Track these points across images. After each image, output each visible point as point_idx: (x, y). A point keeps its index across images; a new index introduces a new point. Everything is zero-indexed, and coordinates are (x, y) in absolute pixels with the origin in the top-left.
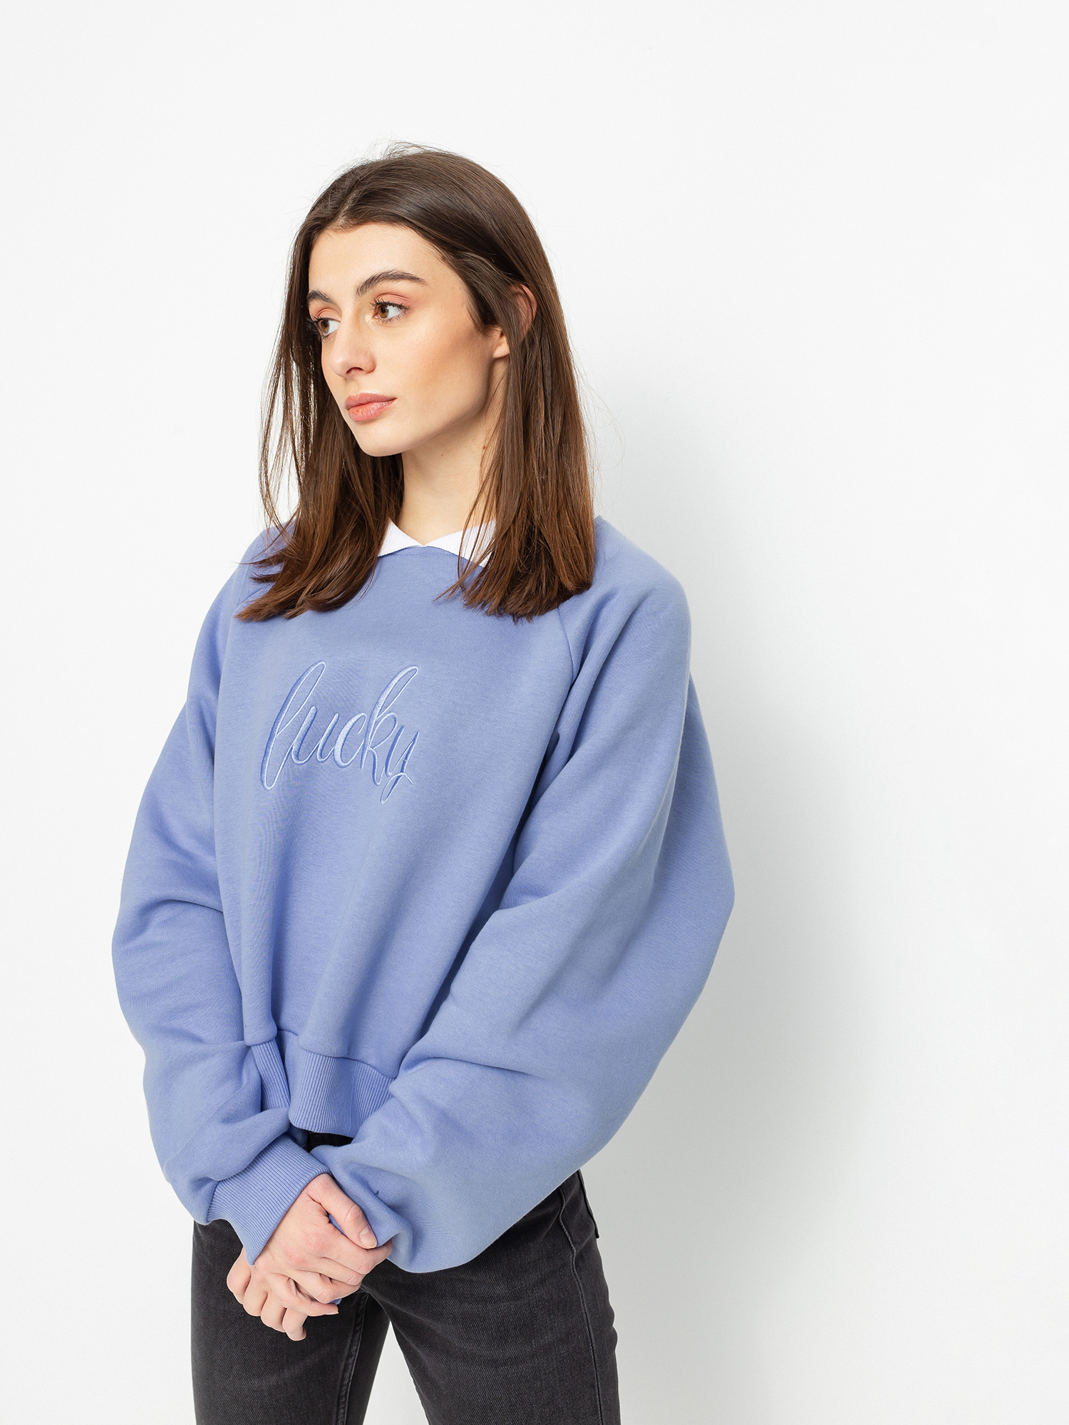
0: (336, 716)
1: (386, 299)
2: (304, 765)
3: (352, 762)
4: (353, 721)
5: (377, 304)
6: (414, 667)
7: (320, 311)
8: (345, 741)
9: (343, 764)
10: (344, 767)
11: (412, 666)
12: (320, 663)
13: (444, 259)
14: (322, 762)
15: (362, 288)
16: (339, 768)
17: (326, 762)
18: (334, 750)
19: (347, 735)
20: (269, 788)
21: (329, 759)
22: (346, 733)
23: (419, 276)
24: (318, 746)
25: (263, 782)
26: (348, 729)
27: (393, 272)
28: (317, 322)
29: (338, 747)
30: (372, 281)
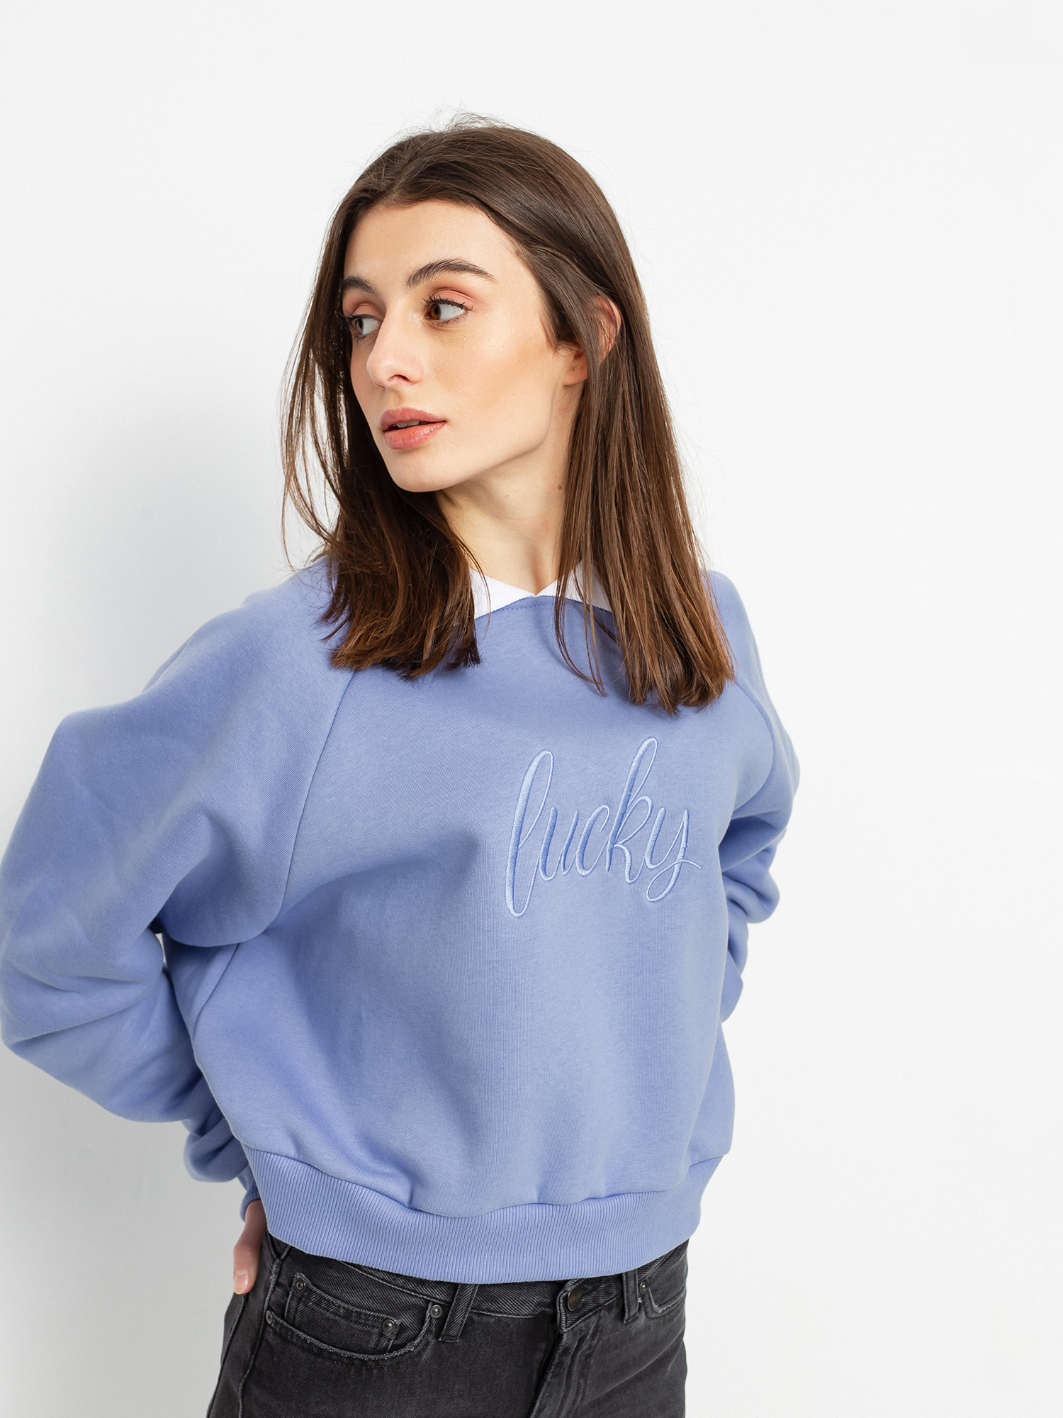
0: (576, 814)
1: (444, 295)
2: (553, 881)
3: (594, 867)
4: (593, 817)
5: (432, 301)
6: (651, 740)
7: (357, 305)
8: (586, 842)
9: (586, 873)
10: (587, 876)
11: (648, 739)
12: (543, 753)
13: (518, 253)
14: (566, 875)
15: (416, 276)
16: (582, 878)
17: (570, 873)
18: (575, 857)
19: (589, 836)
20: (519, 914)
21: (572, 870)
22: (586, 833)
23: (486, 270)
24: (561, 857)
26: (589, 828)
27: (456, 261)
28: (351, 320)
30: (428, 270)
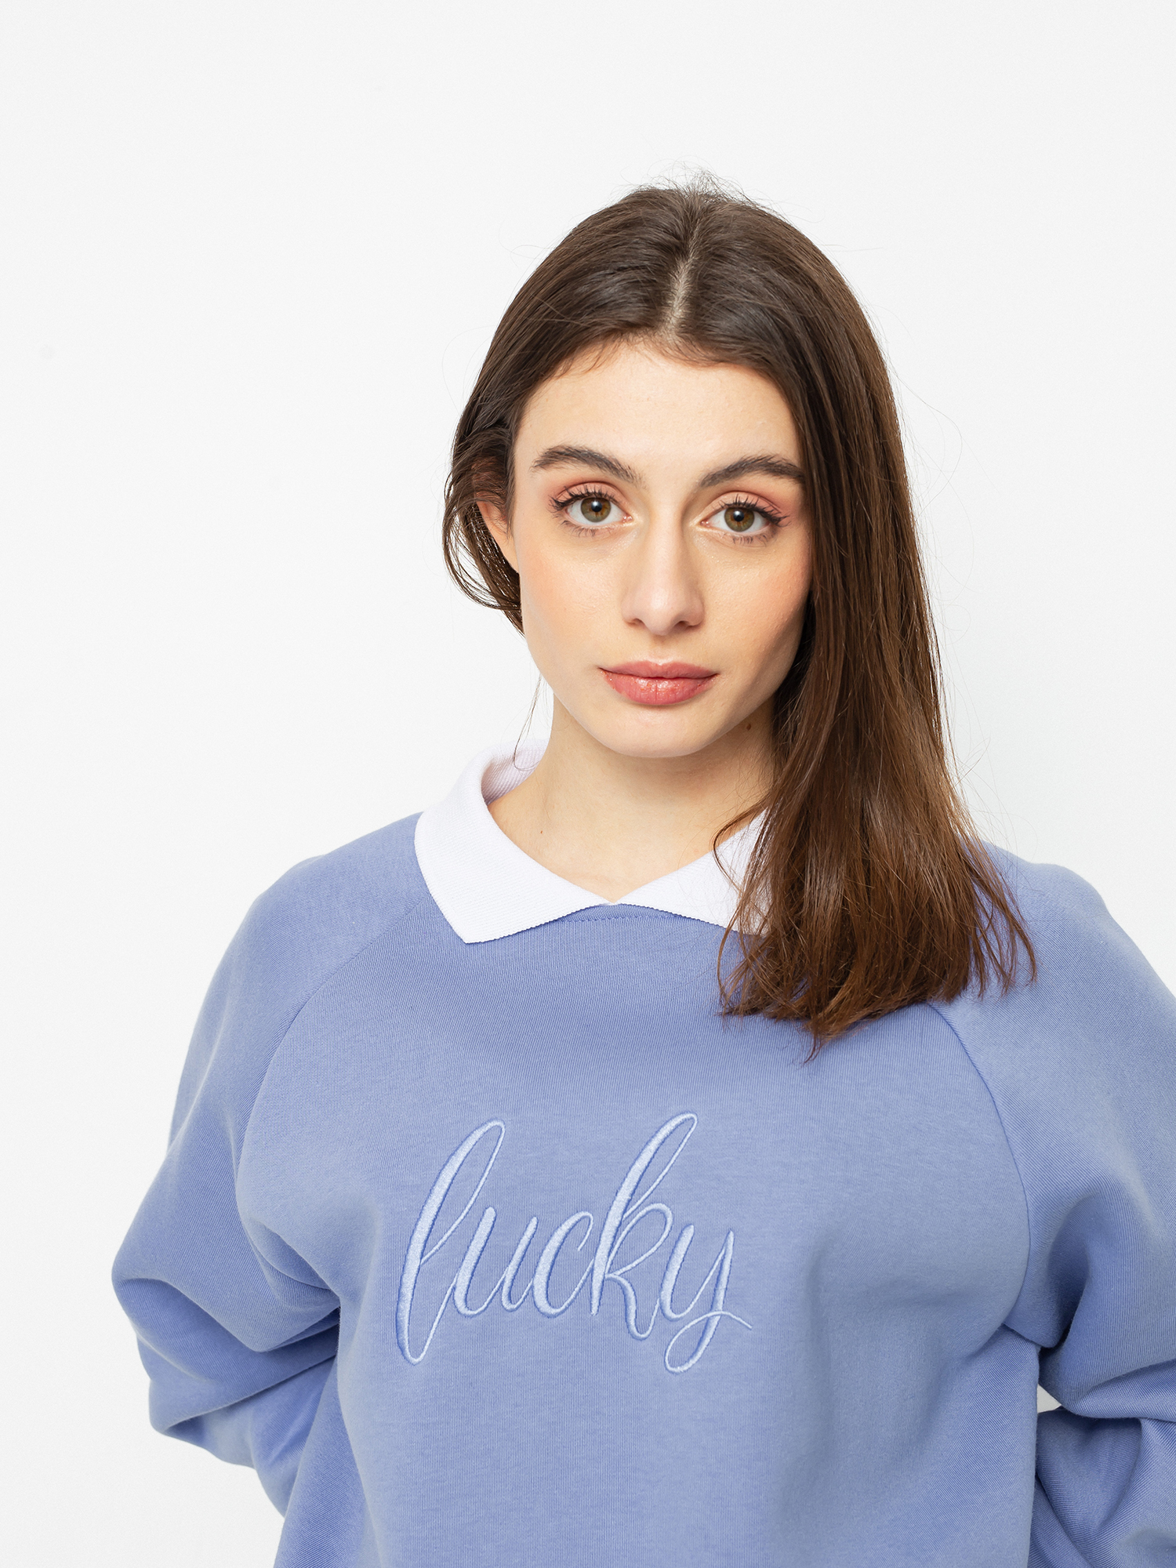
0: (534, 1221)
2: (480, 1318)
3: (569, 1305)
4: (565, 1227)
6: (688, 1116)
8: (552, 1267)
9: (553, 1311)
10: (555, 1316)
11: (683, 1113)
12: (491, 1125)
14: (512, 1311)
16: (546, 1319)
17: (520, 1310)
18: (532, 1287)
19: (556, 1255)
20: (416, 1361)
21: (525, 1304)
22: (554, 1252)
24: (503, 1283)
25: (402, 1350)
26: (557, 1244)
29: (540, 1280)
